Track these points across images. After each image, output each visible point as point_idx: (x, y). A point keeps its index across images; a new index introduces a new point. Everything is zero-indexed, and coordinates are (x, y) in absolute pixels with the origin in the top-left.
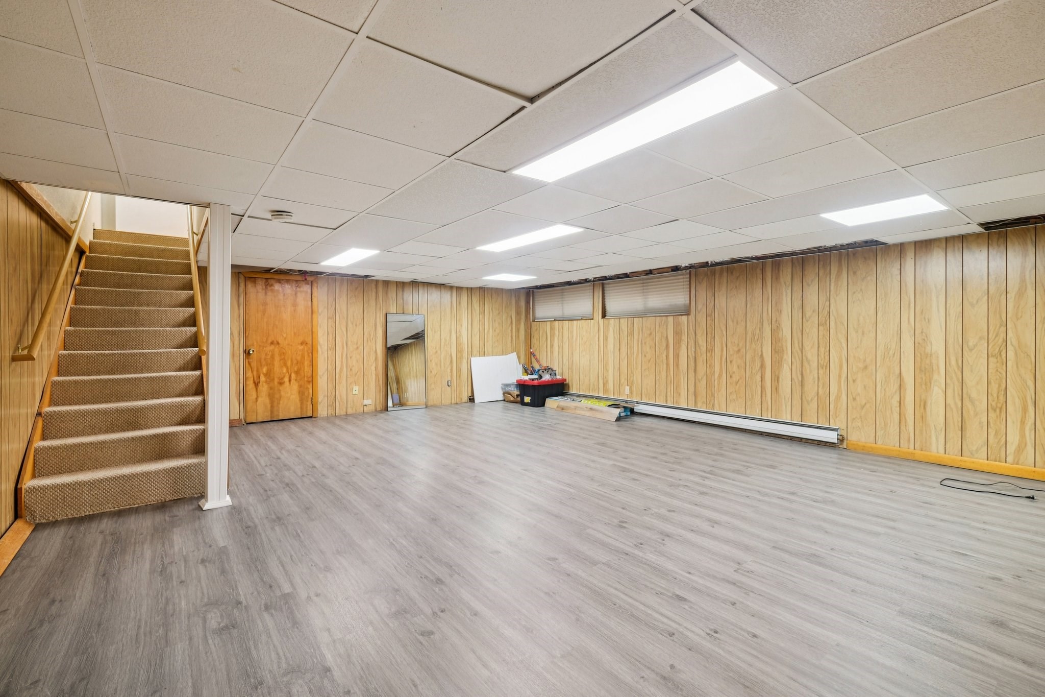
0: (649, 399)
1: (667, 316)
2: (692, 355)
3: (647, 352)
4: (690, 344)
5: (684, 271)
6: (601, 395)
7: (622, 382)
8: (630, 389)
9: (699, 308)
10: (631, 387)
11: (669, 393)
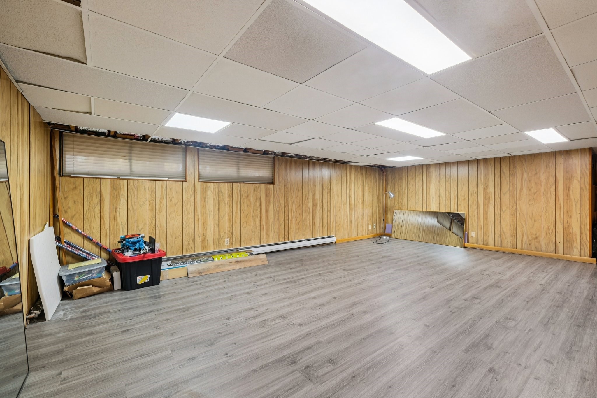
0: (247, 244)
1: (260, 184)
2: (276, 209)
3: (245, 210)
4: (275, 203)
5: (270, 156)
6: (198, 252)
7: (221, 236)
8: (230, 240)
9: (280, 181)
10: (231, 238)
11: (262, 237)
